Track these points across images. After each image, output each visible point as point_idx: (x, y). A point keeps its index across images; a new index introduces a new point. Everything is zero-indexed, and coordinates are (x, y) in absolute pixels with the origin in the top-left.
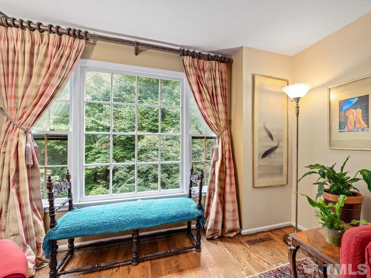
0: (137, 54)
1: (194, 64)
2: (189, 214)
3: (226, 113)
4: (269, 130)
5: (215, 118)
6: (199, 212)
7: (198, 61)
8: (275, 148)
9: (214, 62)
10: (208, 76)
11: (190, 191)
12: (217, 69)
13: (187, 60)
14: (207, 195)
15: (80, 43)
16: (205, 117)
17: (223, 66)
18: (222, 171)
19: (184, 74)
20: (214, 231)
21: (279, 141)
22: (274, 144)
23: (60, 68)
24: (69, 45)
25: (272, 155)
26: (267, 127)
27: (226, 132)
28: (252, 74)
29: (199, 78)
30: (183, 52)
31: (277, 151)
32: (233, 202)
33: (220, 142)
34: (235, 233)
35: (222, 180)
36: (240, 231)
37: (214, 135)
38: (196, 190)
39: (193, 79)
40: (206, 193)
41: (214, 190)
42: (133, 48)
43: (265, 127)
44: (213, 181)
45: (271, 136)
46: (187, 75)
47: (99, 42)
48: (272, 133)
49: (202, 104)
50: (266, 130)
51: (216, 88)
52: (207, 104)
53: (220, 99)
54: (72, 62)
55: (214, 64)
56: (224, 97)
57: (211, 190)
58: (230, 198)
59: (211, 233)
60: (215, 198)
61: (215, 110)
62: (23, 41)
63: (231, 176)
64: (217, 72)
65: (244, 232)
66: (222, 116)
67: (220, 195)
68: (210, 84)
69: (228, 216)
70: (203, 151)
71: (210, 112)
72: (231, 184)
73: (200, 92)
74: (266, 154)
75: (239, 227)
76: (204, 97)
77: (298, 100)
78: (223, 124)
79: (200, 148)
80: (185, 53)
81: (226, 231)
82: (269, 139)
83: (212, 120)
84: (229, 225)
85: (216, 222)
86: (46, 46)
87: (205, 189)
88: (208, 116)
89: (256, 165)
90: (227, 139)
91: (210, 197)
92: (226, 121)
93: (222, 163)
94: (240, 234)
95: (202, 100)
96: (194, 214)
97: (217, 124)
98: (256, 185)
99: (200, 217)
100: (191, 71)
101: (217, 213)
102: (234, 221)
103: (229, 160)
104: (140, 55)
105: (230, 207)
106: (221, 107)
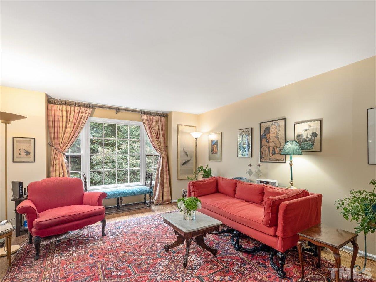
0: (117, 113)
1: (147, 118)
2: (146, 191)
3: (165, 143)
4: (186, 151)
5: (159, 145)
6: (151, 190)
7: (149, 117)
8: (189, 160)
9: (158, 117)
10: (155, 124)
11: (146, 183)
12: (160, 120)
13: (144, 116)
14: (155, 185)
15: (90, 110)
16: (153, 145)
17: (163, 119)
18: (162, 172)
19: (142, 123)
20: (158, 201)
21: (191, 157)
22: (189, 159)
23: (81, 123)
24: (85, 111)
25: (188, 164)
26: (185, 150)
27: (164, 153)
28: (177, 124)
29: (150, 125)
30: (142, 112)
31: (190, 162)
32: (168, 187)
33: (161, 157)
34: (168, 202)
35: (162, 177)
36: (171, 201)
37: (158, 154)
38: (149, 182)
39: (147, 126)
40: (154, 184)
41: (158, 182)
42: (115, 110)
43: (183, 150)
44: (157, 178)
45: (187, 155)
46: (144, 123)
47: (96, 108)
48: (188, 153)
49: (152, 138)
50: (185, 152)
51: (159, 130)
52: (154, 139)
53: (161, 136)
54: (86, 119)
55: (158, 118)
56: (163, 134)
57: (157, 183)
58: (166, 185)
59: (156, 202)
60: (159, 185)
61: (159, 142)
62: (62, 111)
63: (166, 175)
64: (160, 122)
65: (173, 201)
66: (162, 144)
67: (161, 184)
68: (156, 128)
69: (165, 194)
70: (152, 163)
71: (156, 142)
72: (167, 179)
73: (151, 132)
74: (184, 164)
75: (170, 199)
76: (153, 135)
77: (197, 139)
78: (163, 148)
79: (150, 160)
80: (143, 113)
81: (164, 201)
82: (186, 156)
83: (157, 147)
84: (165, 198)
85: (159, 196)
86: (73, 113)
87: (153, 182)
88: (155, 145)
89: (179, 169)
90: (165, 156)
91: (156, 186)
92: (165, 147)
93: (162, 168)
94: (171, 202)
95: (152, 137)
96: (148, 191)
97: (160, 149)
98: (179, 179)
99: (151, 192)
100: (146, 122)
101: (159, 192)
102: (168, 196)
103: (166, 167)
104: (119, 114)
105: (166, 189)
106: (162, 140)
